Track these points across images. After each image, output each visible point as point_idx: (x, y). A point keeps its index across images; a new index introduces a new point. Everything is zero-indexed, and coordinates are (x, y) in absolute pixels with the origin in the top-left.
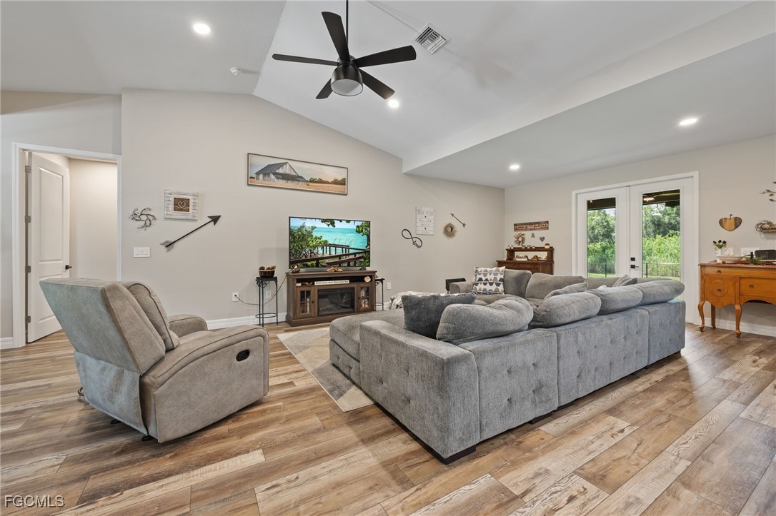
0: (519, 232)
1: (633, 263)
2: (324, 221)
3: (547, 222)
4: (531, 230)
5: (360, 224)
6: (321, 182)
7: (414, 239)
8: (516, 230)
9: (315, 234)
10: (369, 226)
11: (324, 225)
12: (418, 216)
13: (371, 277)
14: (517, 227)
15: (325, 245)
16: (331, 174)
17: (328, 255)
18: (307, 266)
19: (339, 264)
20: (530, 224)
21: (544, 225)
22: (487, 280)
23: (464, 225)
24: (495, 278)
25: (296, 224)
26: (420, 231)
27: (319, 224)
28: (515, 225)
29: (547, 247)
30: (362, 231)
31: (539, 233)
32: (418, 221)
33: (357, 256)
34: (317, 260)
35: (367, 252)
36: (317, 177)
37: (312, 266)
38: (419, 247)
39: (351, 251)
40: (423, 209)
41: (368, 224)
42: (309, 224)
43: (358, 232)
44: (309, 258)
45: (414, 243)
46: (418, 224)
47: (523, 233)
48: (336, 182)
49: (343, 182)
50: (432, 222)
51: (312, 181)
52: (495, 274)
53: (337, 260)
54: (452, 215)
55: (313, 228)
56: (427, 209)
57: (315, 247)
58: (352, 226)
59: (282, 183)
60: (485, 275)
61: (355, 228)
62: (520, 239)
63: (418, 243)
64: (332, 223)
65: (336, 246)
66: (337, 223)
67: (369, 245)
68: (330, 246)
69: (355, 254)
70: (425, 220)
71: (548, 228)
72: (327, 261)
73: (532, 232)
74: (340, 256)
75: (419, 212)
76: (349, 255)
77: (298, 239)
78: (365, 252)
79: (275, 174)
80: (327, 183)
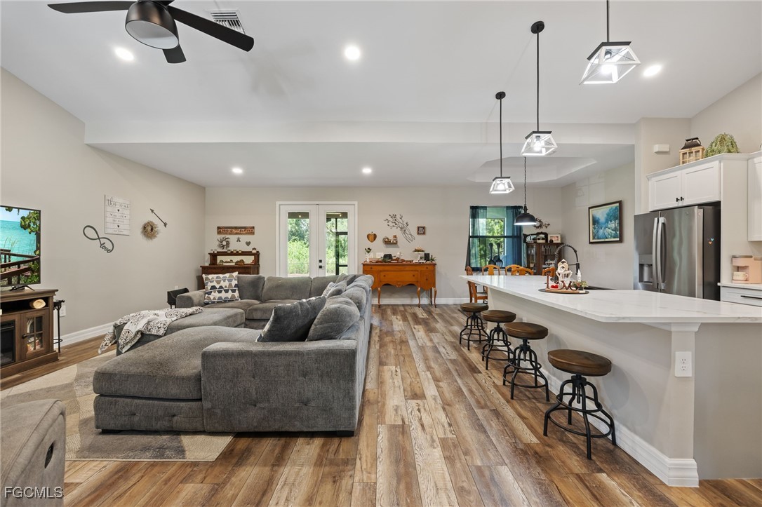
0: (224, 236)
1: (320, 264)
3: (253, 228)
4: (236, 234)
5: (25, 213)
7: (102, 241)
8: (219, 233)
10: (39, 219)
12: (109, 209)
13: (46, 300)
14: (221, 230)
20: (236, 228)
21: (250, 230)
22: (221, 287)
23: (166, 225)
24: (230, 285)
26: (111, 229)
28: (219, 228)
29: (254, 252)
30: (29, 226)
31: (245, 238)
32: (108, 214)
33: (23, 267)
35: (36, 260)
38: (109, 251)
39: (14, 259)
40: (115, 200)
43: (24, 227)
45: (102, 246)
46: (108, 220)
47: (227, 236)
50: (128, 217)
52: (230, 280)
54: (152, 211)
56: (121, 201)
58: (15, 217)
60: (218, 282)
61: (19, 220)
62: (224, 243)
63: (109, 246)
67: (38, 248)
69: (18, 264)
70: (118, 214)
71: (254, 233)
73: (237, 236)
75: (110, 202)
76: (10, 265)
78: (33, 261)
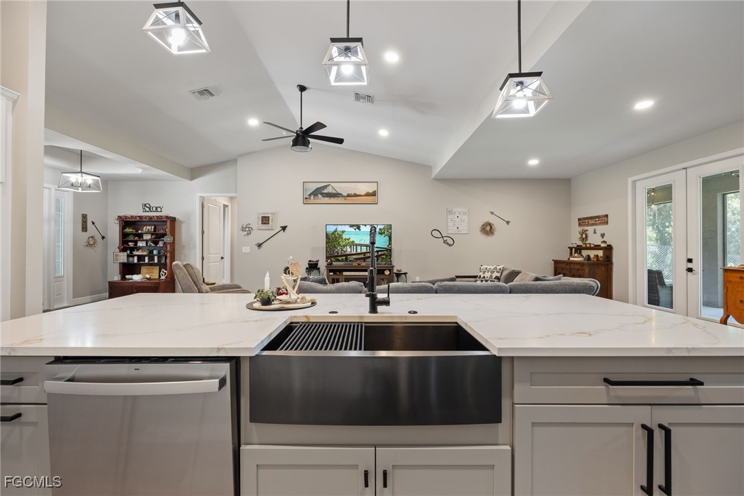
0: (582, 228)
1: (690, 266)
2: (352, 226)
3: (607, 216)
4: (592, 225)
5: (382, 227)
6: (356, 195)
7: (445, 239)
8: (580, 225)
9: (345, 236)
10: (391, 229)
11: (352, 229)
12: (450, 217)
13: (390, 270)
14: (582, 222)
15: (353, 244)
16: (363, 189)
17: (355, 252)
18: (339, 261)
19: (364, 259)
20: (592, 218)
21: (603, 219)
23: (508, 223)
24: (491, 276)
25: (331, 229)
26: (451, 230)
27: (347, 229)
28: (579, 220)
29: (604, 245)
30: (384, 233)
31: (600, 229)
32: (449, 221)
33: (380, 253)
34: (346, 255)
35: (389, 250)
36: (352, 192)
37: (342, 261)
38: (450, 245)
39: (375, 249)
40: (455, 210)
41: (390, 227)
42: (340, 229)
43: (381, 234)
44: (340, 254)
45: (445, 242)
46: (449, 224)
47: (586, 228)
48: (368, 195)
49: (374, 194)
50: (466, 220)
51: (349, 196)
53: (362, 256)
54: (492, 213)
55: (343, 232)
56: (460, 210)
57: (344, 246)
59: (326, 200)
62: (584, 236)
63: (450, 241)
64: (358, 227)
65: (361, 245)
66: (362, 228)
67: (390, 244)
68: (357, 245)
69: (377, 252)
70: (457, 220)
71: (607, 223)
72: (354, 257)
73: (593, 227)
74: (364, 253)
75: (450, 212)
77: (332, 240)
78: (387, 250)
79: (322, 194)
80: (361, 196)
